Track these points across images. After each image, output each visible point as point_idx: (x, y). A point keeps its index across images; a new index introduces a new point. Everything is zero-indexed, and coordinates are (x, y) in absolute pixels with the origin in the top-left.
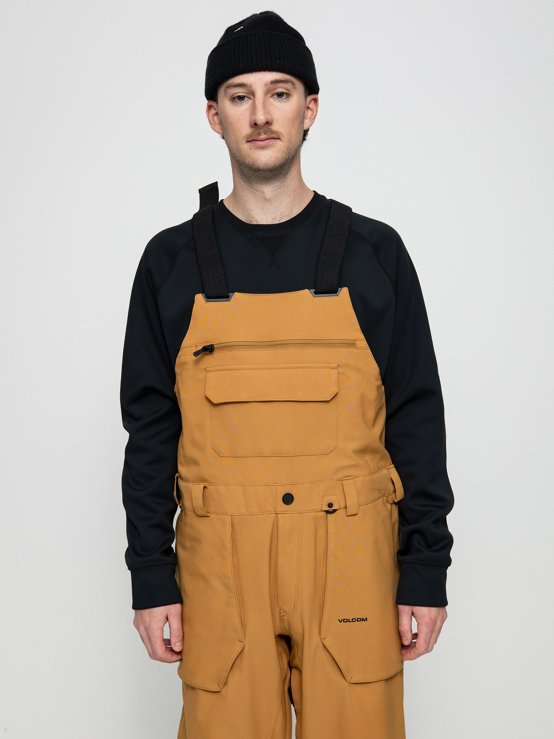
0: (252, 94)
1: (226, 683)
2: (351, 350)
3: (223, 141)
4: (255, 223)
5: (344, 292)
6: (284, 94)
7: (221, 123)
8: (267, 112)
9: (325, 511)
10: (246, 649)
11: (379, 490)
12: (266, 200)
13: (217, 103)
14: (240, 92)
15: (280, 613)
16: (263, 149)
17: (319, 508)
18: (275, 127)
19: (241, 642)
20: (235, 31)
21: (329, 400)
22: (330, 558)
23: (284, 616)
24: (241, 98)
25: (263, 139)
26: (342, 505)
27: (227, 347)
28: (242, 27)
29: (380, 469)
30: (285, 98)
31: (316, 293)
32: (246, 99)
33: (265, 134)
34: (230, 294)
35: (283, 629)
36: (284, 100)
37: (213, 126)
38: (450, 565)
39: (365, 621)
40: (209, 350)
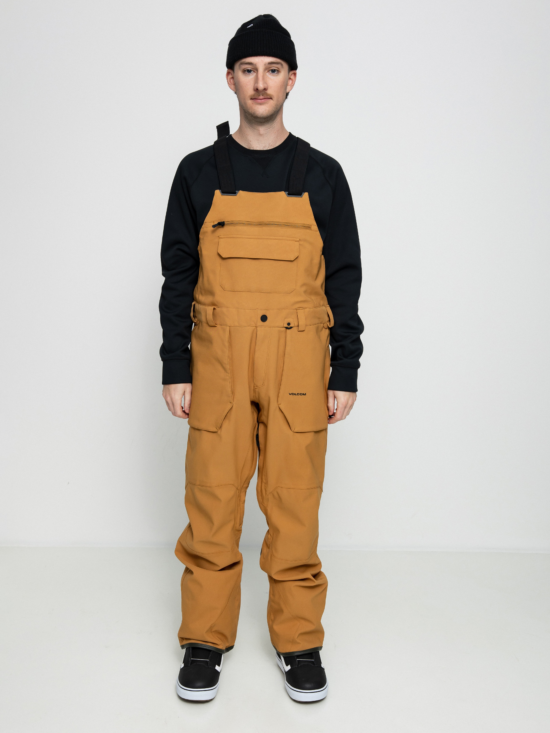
0: (256, 70)
1: (221, 427)
2: (308, 231)
3: (236, 95)
4: (252, 149)
5: (306, 195)
6: (276, 70)
7: (235, 84)
8: (265, 82)
9: (285, 327)
10: (234, 408)
11: (319, 318)
12: (261, 135)
13: (234, 72)
14: (249, 67)
15: (254, 387)
16: (261, 105)
17: (282, 325)
18: (269, 92)
19: (231, 403)
20: (248, 27)
21: (293, 260)
22: (286, 356)
23: (256, 389)
24: (249, 71)
25: (261, 99)
26: (296, 324)
27: (232, 224)
28: (252, 25)
29: (320, 306)
30: (276, 73)
31: (289, 194)
32: (252, 72)
33: (263, 96)
34: (236, 191)
35: (255, 397)
36: (276, 75)
37: (229, 86)
38: (359, 367)
39: (304, 395)
40: (221, 224)
